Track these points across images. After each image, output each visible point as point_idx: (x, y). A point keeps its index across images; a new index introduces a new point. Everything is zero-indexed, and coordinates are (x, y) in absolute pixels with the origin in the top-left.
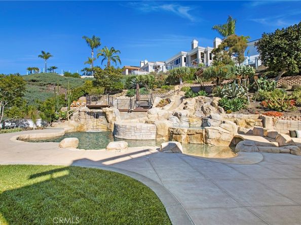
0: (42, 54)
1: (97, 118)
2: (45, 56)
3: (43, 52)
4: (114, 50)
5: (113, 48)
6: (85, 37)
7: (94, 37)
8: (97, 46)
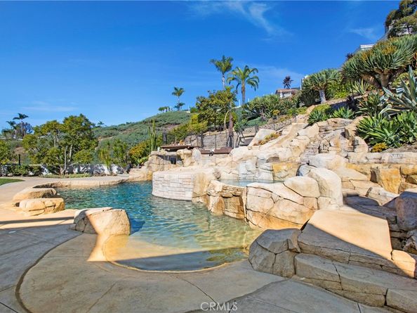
0: (175, 91)
1: (175, 164)
2: (178, 92)
3: (176, 89)
4: (248, 69)
5: (247, 66)
6: (213, 61)
7: (224, 57)
8: (228, 68)
